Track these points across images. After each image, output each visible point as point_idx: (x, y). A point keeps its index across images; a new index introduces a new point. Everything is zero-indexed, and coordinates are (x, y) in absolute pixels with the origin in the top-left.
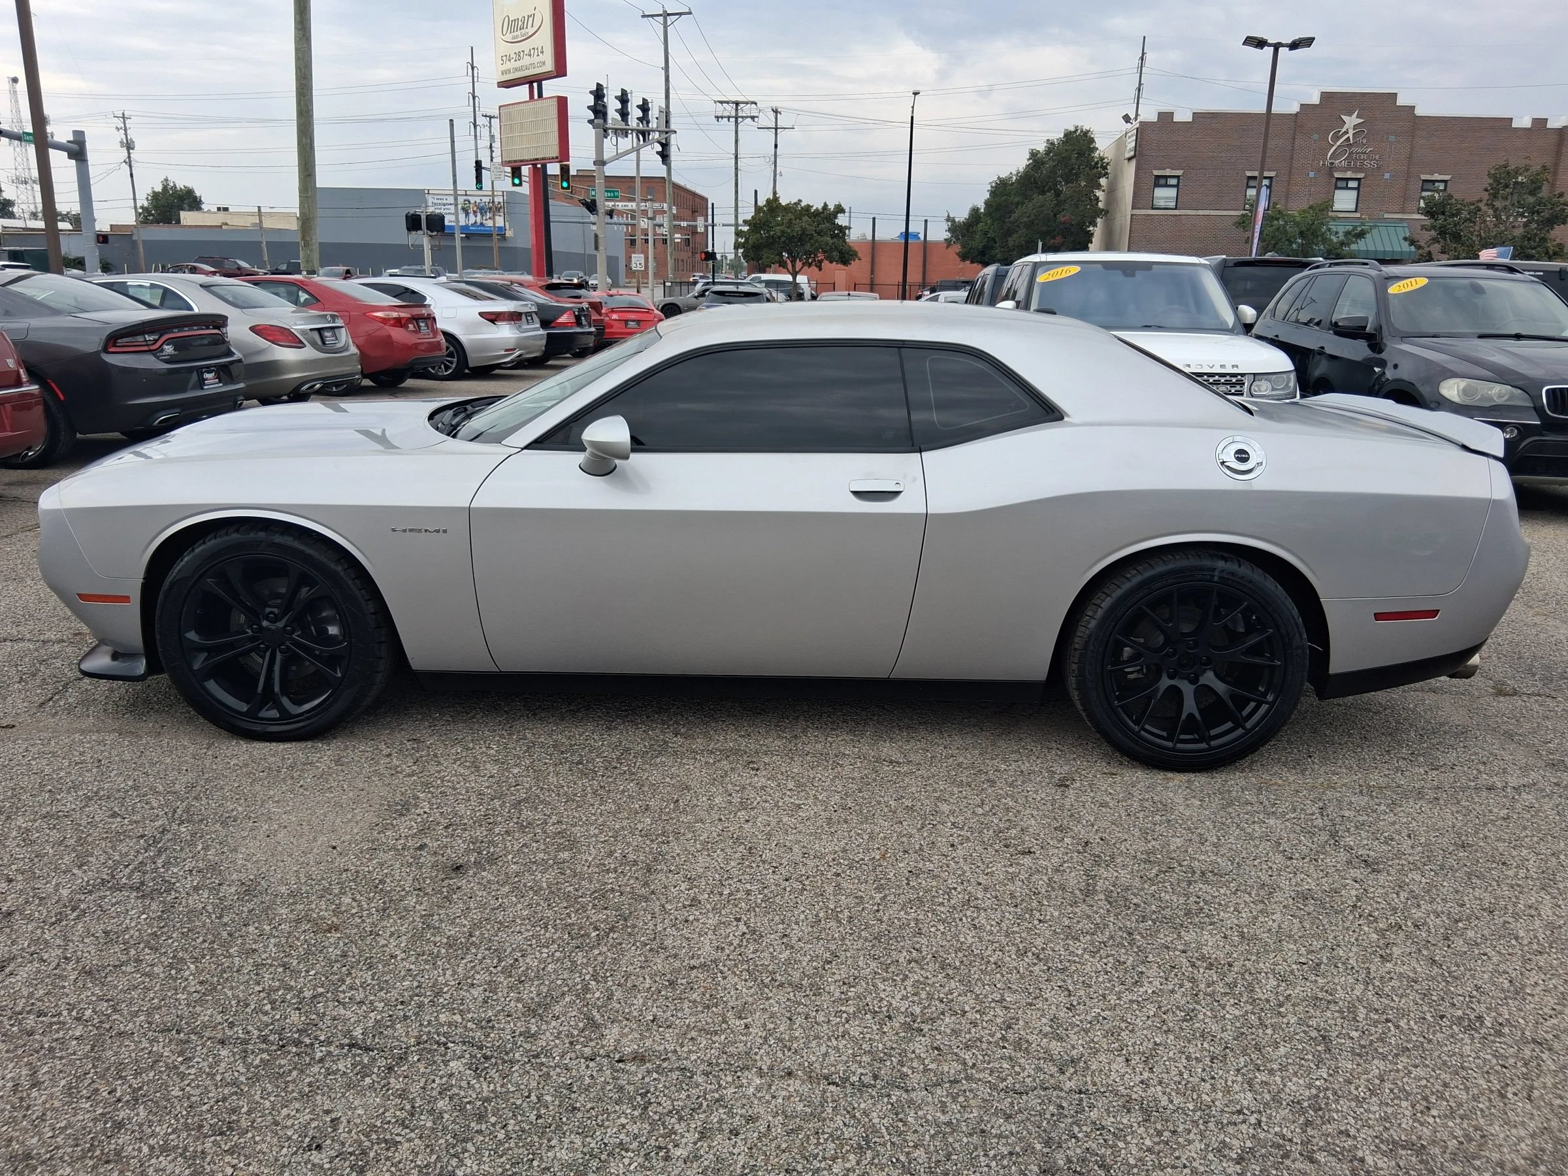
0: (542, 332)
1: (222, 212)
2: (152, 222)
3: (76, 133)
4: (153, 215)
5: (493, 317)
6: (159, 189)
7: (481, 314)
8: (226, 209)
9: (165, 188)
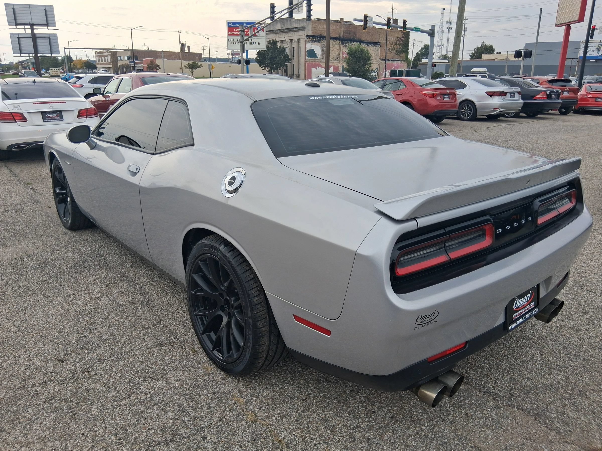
0: (521, 101)
1: (498, 54)
2: (474, 59)
3: (432, 26)
4: (475, 56)
5: (491, 94)
6: (480, 46)
7: (486, 93)
8: (500, 53)
9: (482, 46)
